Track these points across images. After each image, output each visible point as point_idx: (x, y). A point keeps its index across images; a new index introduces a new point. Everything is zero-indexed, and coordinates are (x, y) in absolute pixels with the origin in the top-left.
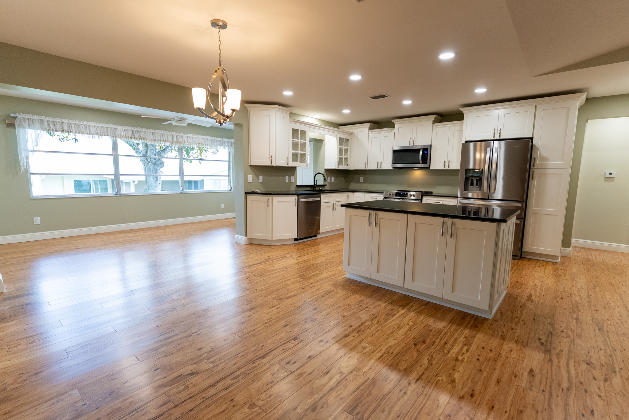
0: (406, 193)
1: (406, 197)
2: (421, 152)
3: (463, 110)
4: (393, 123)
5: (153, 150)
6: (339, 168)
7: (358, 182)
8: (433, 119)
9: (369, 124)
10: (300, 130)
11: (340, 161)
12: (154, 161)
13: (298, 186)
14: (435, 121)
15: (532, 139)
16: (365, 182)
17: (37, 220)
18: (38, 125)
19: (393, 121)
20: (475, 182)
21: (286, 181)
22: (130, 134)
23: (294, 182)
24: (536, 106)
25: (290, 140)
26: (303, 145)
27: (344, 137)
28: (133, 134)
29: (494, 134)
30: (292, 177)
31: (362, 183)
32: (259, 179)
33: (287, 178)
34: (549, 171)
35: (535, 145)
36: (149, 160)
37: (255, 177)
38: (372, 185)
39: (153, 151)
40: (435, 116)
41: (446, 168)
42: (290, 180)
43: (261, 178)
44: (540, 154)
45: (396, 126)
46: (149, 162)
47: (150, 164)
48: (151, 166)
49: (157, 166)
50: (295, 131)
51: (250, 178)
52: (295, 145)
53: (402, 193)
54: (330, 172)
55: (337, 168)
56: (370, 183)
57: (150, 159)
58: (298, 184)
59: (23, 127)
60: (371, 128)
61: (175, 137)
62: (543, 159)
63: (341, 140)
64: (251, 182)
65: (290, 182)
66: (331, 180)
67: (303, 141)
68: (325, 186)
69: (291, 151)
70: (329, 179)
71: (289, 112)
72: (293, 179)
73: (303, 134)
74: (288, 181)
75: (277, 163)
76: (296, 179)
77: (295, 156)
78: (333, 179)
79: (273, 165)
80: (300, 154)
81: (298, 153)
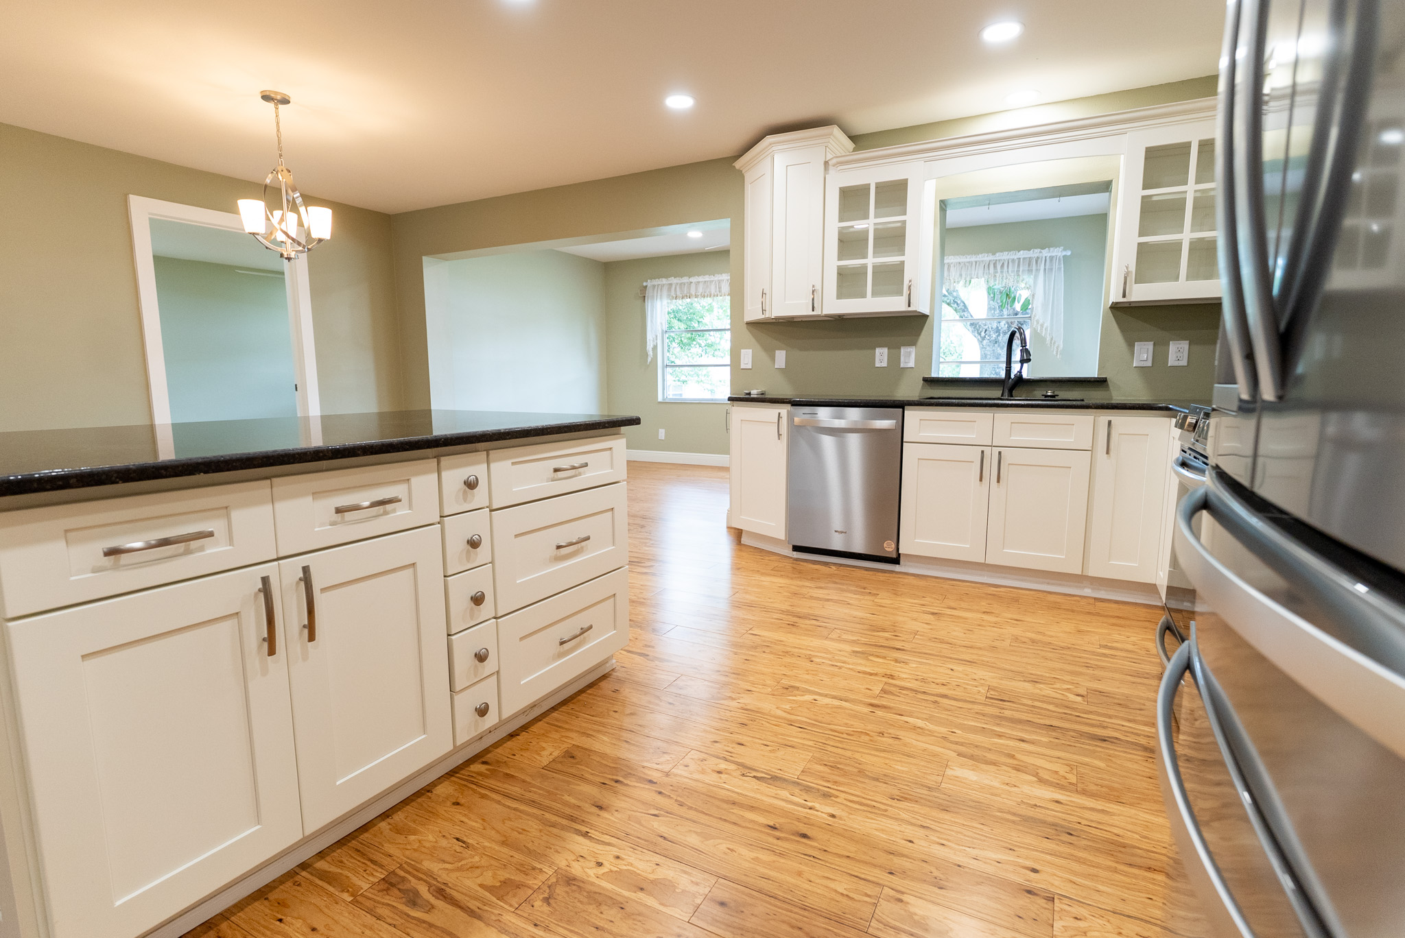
5: (994, 309)
6: (1128, 299)
10: (877, 186)
12: (994, 336)
13: (931, 382)
21: (878, 365)
23: (912, 364)
25: (834, 225)
26: (894, 238)
30: (903, 350)
32: (773, 359)
33: (881, 356)
36: (983, 334)
37: (763, 355)
39: (993, 312)
42: (894, 360)
43: (781, 357)
46: (984, 338)
47: (985, 342)
48: (988, 348)
49: (999, 346)
51: (747, 358)
52: (849, 244)
54: (1130, 318)
55: (1122, 300)
57: (986, 331)
58: (934, 375)
59: (653, 298)
64: (749, 366)
65: (895, 369)
66: (1160, 356)
67: (892, 220)
68: (1100, 383)
69: (833, 262)
70: (1144, 353)
71: (837, 139)
72: (909, 357)
73: (894, 194)
74: (884, 364)
75: (780, 309)
76: (926, 358)
77: (849, 281)
78: (1178, 351)
79: (770, 316)
80: (876, 267)
81: (866, 270)
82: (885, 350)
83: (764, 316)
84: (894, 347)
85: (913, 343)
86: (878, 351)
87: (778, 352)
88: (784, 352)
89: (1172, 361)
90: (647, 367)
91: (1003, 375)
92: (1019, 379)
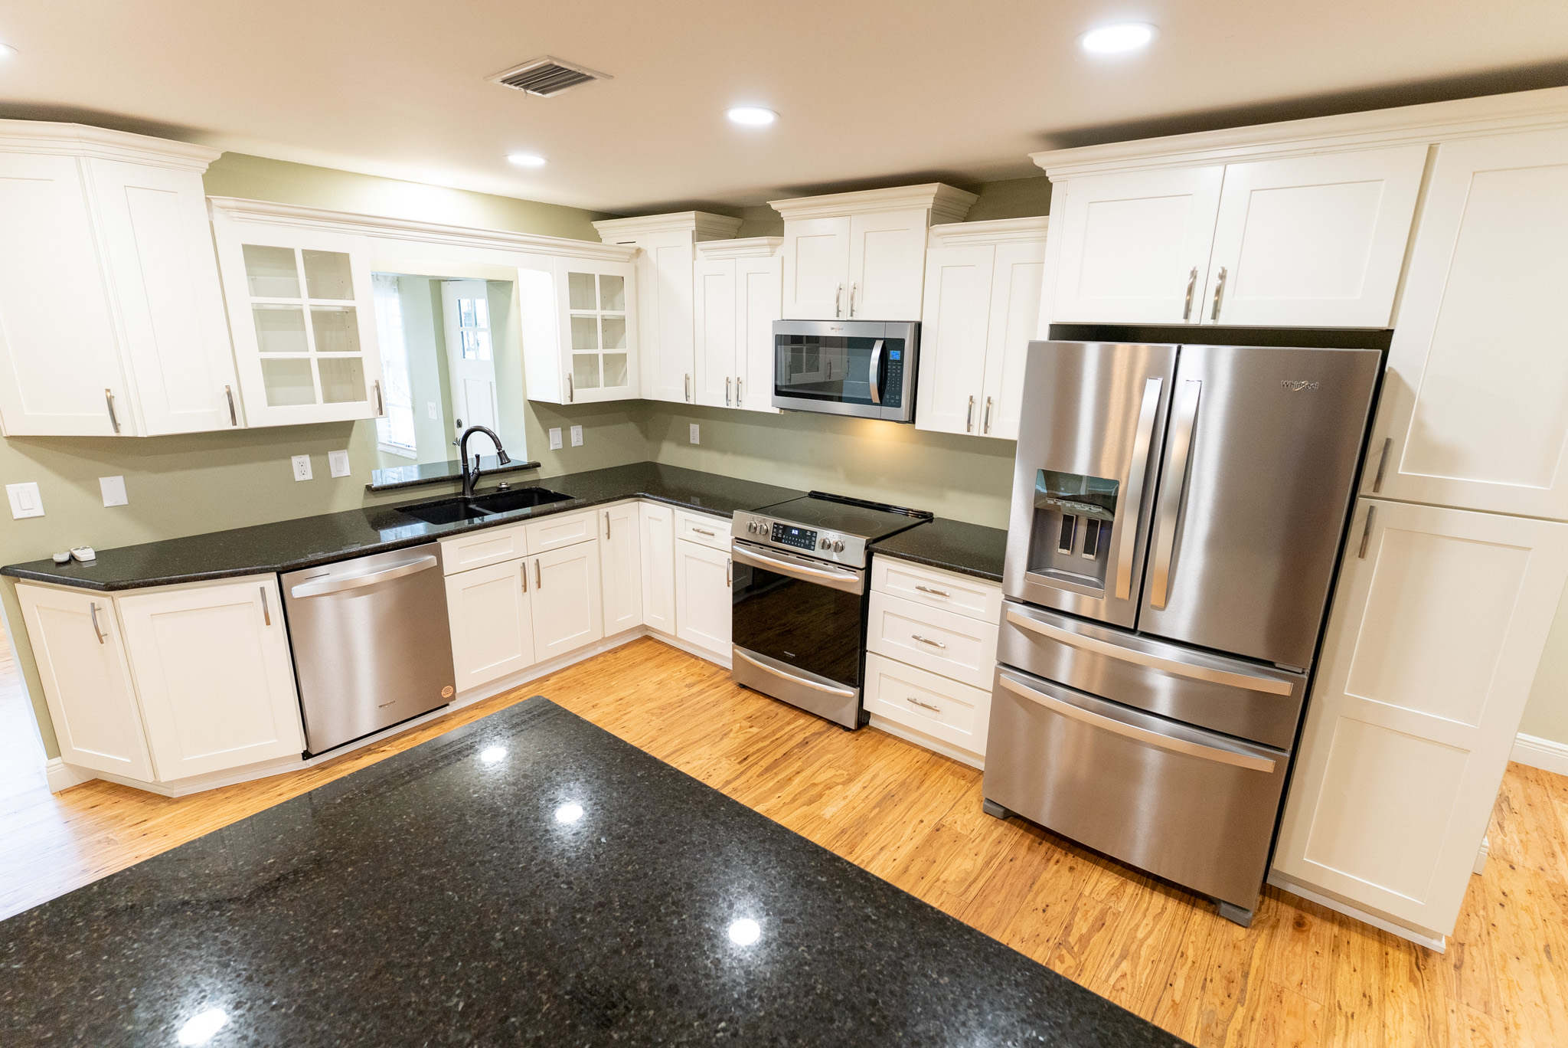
0: (812, 532)
1: (809, 547)
2: (876, 353)
3: (1052, 163)
4: (777, 214)
6: (575, 402)
7: (684, 441)
8: (929, 202)
9: (692, 214)
10: (305, 252)
11: (584, 366)
13: (376, 490)
14: (941, 214)
15: (1380, 339)
16: (706, 444)
19: (775, 205)
20: (1082, 531)
21: (298, 477)
23: (347, 472)
24: (1432, 150)
25: (243, 299)
26: (340, 323)
27: (597, 267)
29: (1190, 291)
30: (333, 456)
31: (695, 446)
32: (97, 493)
33: (302, 467)
34: (1457, 524)
35: (1398, 377)
37: (67, 489)
38: (729, 459)
40: (933, 188)
41: (977, 431)
42: (322, 471)
43: (114, 489)
44: (1420, 426)
45: (788, 227)
50: (264, 260)
51: (26, 498)
53: (796, 529)
55: (570, 403)
56: (723, 451)
58: (378, 482)
60: (702, 234)
62: (1433, 454)
63: (579, 283)
64: (37, 512)
65: (324, 480)
66: (566, 439)
67: (336, 303)
68: (535, 468)
69: (251, 354)
70: (556, 436)
71: (195, 158)
72: (341, 463)
73: (331, 270)
74: (309, 476)
76: (363, 462)
77: (282, 378)
78: (577, 435)
79: (126, 432)
80: (322, 362)
81: (308, 361)
82: (306, 459)
83: (110, 432)
84: (318, 453)
85: (343, 446)
86: (296, 460)
87: (104, 482)
88: (119, 480)
89: (574, 444)
91: (461, 472)
92: (480, 475)
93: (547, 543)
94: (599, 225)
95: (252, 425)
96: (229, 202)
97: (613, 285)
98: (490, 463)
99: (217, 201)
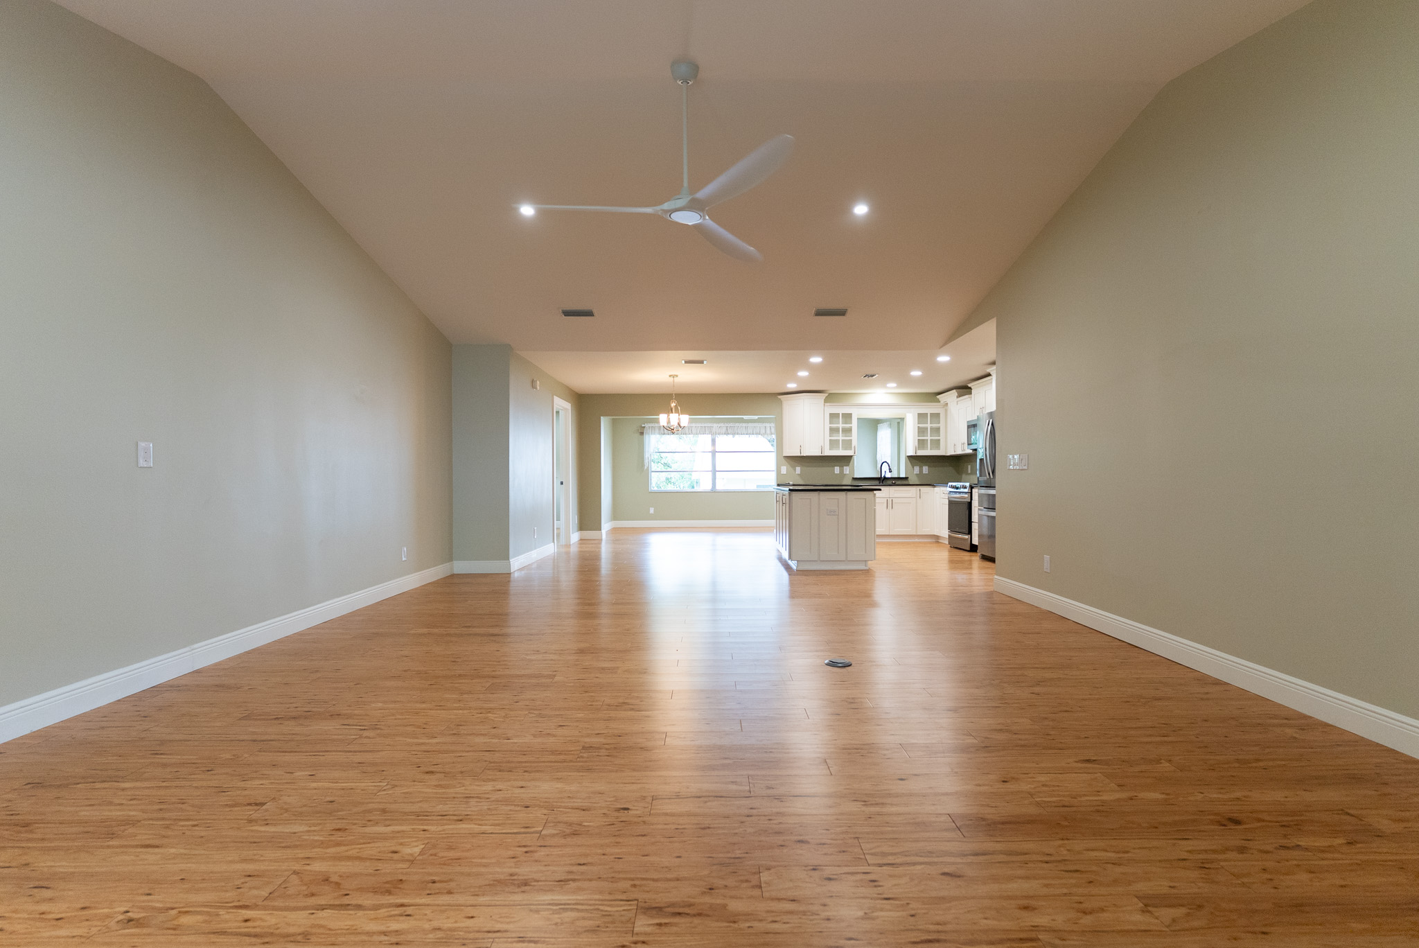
6: (918, 455)
9: (957, 390)
10: (842, 414)
11: (921, 443)
13: (855, 479)
17: (652, 511)
18: (657, 431)
19: (970, 385)
21: (836, 473)
22: (724, 430)
23: (848, 473)
25: (828, 426)
26: (848, 431)
27: (930, 411)
28: (727, 430)
30: (845, 467)
32: (795, 470)
33: (837, 470)
37: (791, 469)
42: (842, 471)
43: (798, 470)
45: (972, 392)
50: (833, 416)
51: (784, 470)
52: (833, 431)
54: (914, 460)
55: (915, 455)
58: (855, 476)
59: (649, 434)
60: (959, 396)
61: (769, 429)
63: (922, 417)
64: (785, 473)
65: (842, 474)
66: (921, 471)
67: (848, 426)
68: (906, 478)
69: (828, 438)
70: (917, 470)
71: (824, 396)
72: (847, 470)
73: (848, 417)
74: (839, 472)
75: (807, 452)
76: (852, 471)
77: (833, 444)
78: (925, 469)
79: (802, 455)
80: (842, 440)
81: (839, 440)
82: (839, 468)
83: (799, 455)
84: (841, 467)
85: (848, 465)
86: (836, 468)
87: (797, 468)
88: (800, 469)
89: (924, 472)
90: (643, 471)
92: (885, 478)
93: (896, 495)
94: (938, 397)
95: (825, 454)
96: (828, 404)
97: (936, 416)
98: (888, 475)
99: (826, 404)
